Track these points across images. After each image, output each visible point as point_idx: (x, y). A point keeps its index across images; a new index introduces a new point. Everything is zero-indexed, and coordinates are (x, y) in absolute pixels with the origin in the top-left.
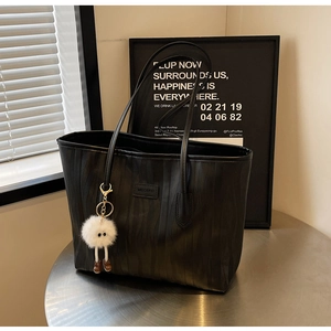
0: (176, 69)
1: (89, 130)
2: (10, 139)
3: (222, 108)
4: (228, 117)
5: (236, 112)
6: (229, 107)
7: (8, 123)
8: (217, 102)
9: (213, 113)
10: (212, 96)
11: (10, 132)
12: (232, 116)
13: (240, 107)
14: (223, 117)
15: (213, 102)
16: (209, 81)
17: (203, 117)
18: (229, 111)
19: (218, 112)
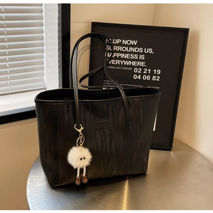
0: (120, 44)
1: (61, 88)
2: (8, 80)
3: (148, 72)
4: (151, 78)
5: (156, 75)
6: (152, 72)
7: (8, 70)
8: (145, 68)
9: (142, 74)
10: (142, 64)
11: (8, 76)
12: (154, 78)
13: (159, 72)
14: (148, 78)
15: (143, 68)
16: (141, 54)
17: (135, 77)
18: (152, 74)
19: (145, 74)
